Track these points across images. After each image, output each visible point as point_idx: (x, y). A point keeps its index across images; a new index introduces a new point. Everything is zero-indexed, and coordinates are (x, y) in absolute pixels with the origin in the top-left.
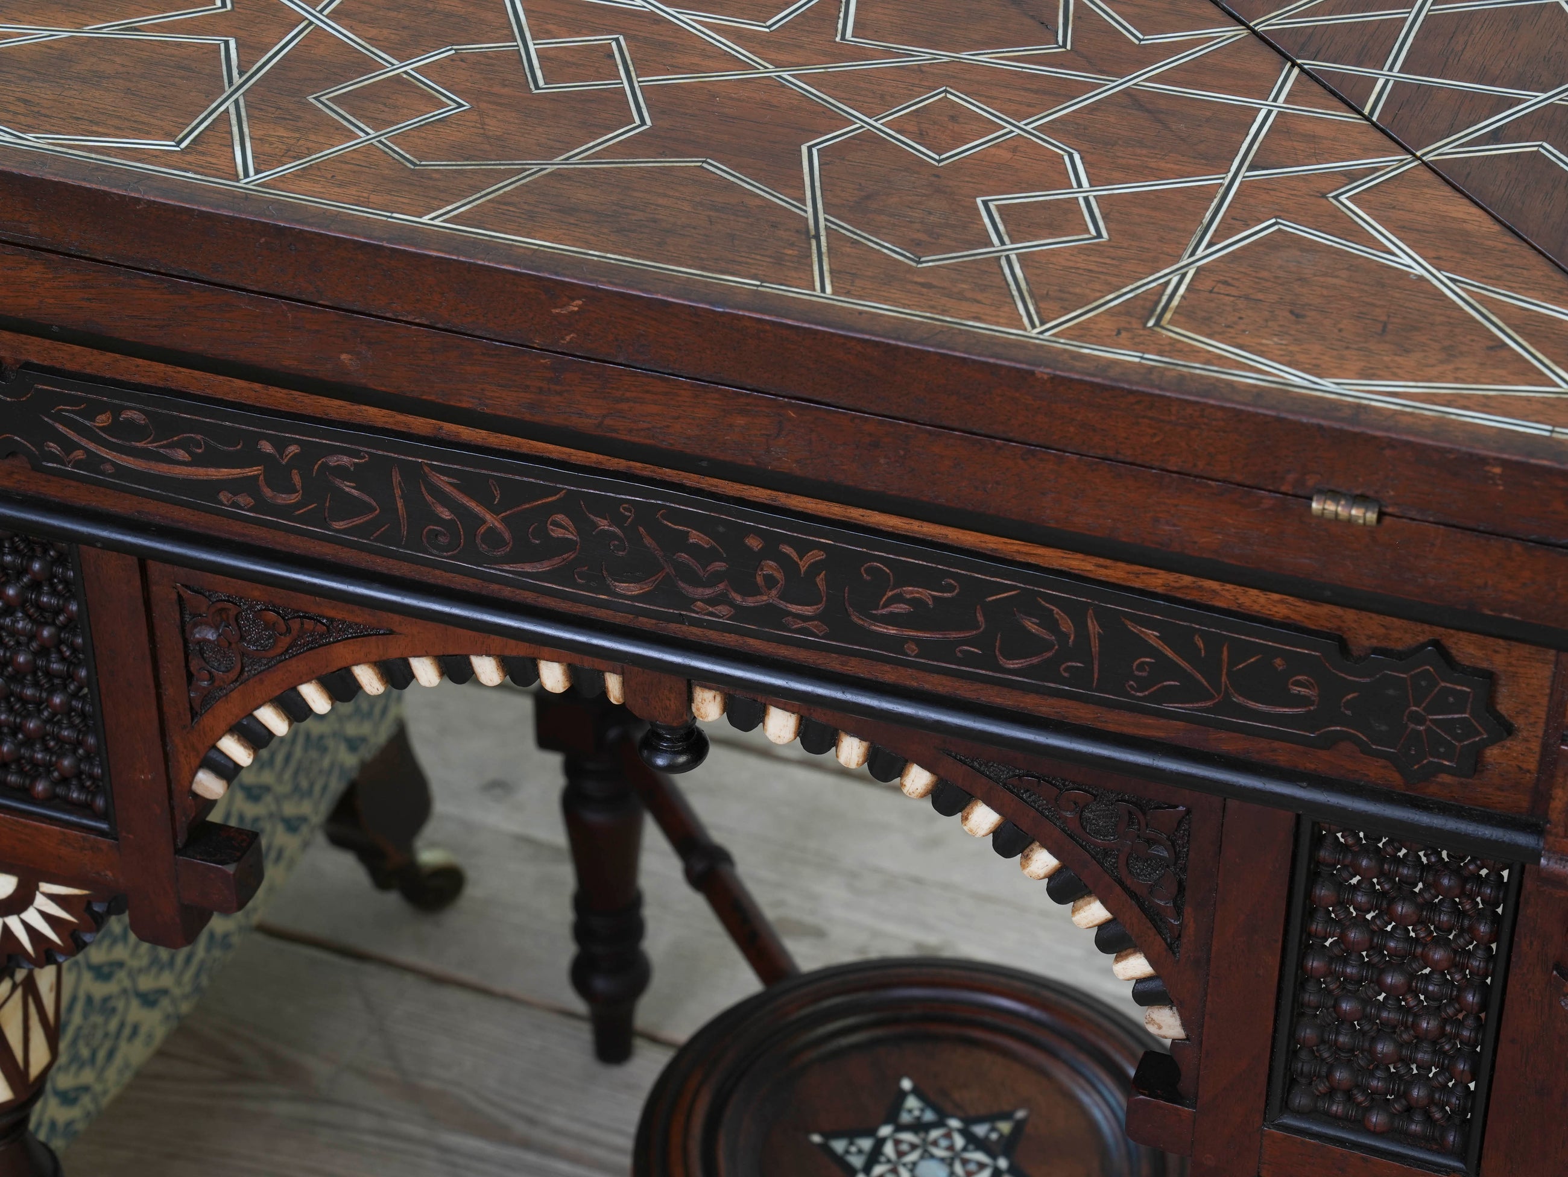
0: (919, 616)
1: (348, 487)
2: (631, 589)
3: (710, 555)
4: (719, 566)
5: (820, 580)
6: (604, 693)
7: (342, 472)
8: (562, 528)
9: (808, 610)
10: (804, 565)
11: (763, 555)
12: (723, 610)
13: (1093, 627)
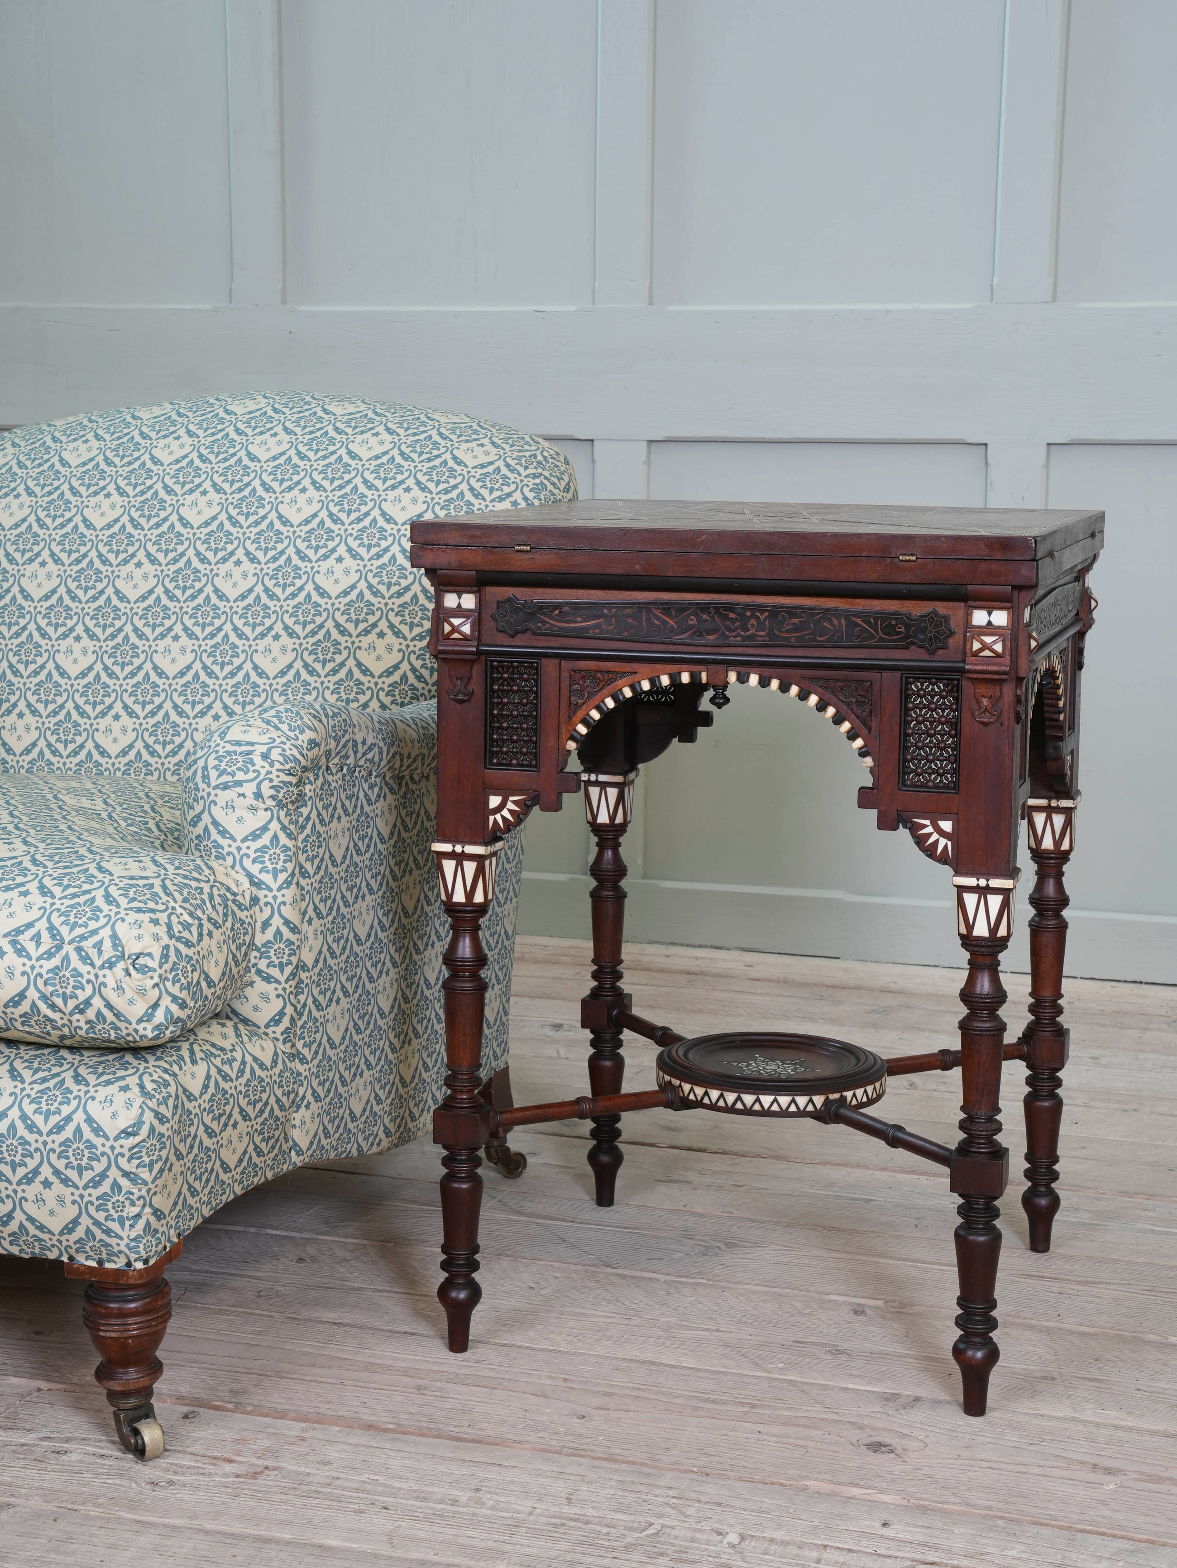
0: (796, 629)
1: (630, 620)
2: (711, 637)
3: (736, 620)
4: (738, 624)
5: (767, 623)
6: (701, 679)
7: (628, 616)
8: (692, 621)
9: (763, 633)
10: (762, 618)
11: (750, 618)
12: (739, 638)
13: (843, 622)
